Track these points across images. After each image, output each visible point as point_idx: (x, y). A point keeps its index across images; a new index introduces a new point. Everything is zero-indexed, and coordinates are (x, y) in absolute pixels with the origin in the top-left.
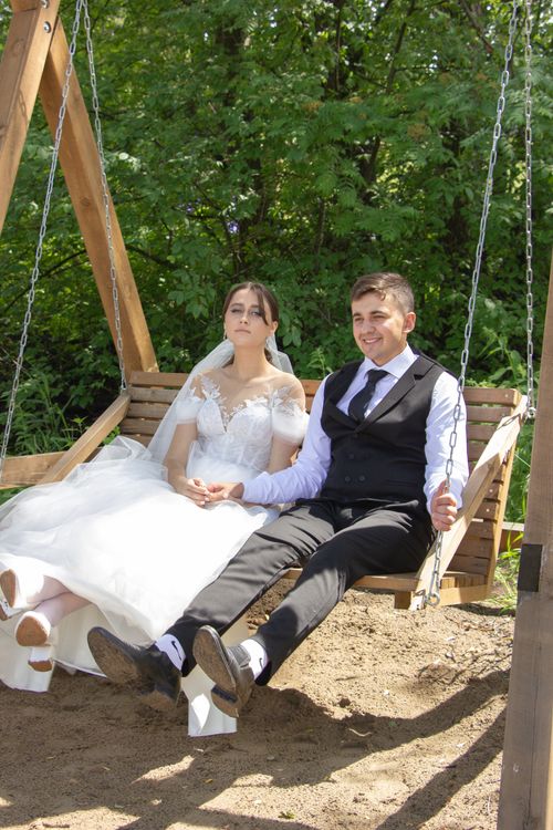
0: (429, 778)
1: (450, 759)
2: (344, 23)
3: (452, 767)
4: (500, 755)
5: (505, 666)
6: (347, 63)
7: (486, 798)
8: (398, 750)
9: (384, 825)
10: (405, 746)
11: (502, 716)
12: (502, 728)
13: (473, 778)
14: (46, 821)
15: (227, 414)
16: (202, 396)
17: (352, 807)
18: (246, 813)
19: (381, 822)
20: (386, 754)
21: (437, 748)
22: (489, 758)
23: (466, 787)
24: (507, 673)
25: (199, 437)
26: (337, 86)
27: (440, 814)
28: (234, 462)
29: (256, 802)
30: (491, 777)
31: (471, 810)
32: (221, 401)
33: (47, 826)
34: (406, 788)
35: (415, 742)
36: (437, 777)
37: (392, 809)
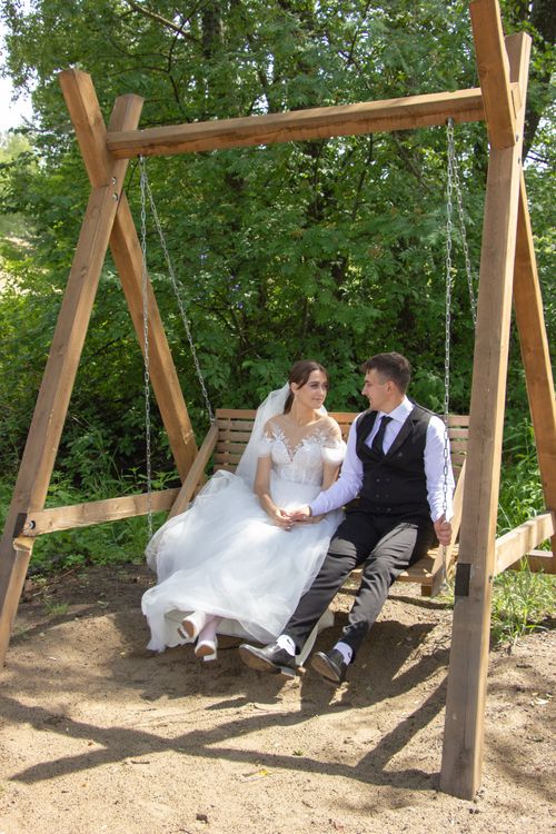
0: (396, 726)
1: (410, 712)
2: (319, 169)
3: (412, 717)
4: (444, 709)
5: (448, 645)
6: (322, 195)
7: (434, 738)
8: (373, 706)
9: (366, 758)
10: (378, 704)
11: (445, 682)
12: (445, 689)
13: (425, 725)
14: (133, 759)
15: (292, 450)
16: (273, 437)
17: (343, 747)
18: (270, 752)
19: (363, 756)
20: (365, 710)
21: (401, 705)
22: (437, 711)
23: (421, 731)
24: (448, 651)
25: (274, 465)
26: (315, 213)
27: (403, 750)
28: (300, 482)
29: (276, 745)
30: (437, 724)
31: (425, 746)
32: (287, 441)
33: (134, 763)
34: (380, 733)
35: (385, 701)
36: (401, 725)
37: (371, 748)
